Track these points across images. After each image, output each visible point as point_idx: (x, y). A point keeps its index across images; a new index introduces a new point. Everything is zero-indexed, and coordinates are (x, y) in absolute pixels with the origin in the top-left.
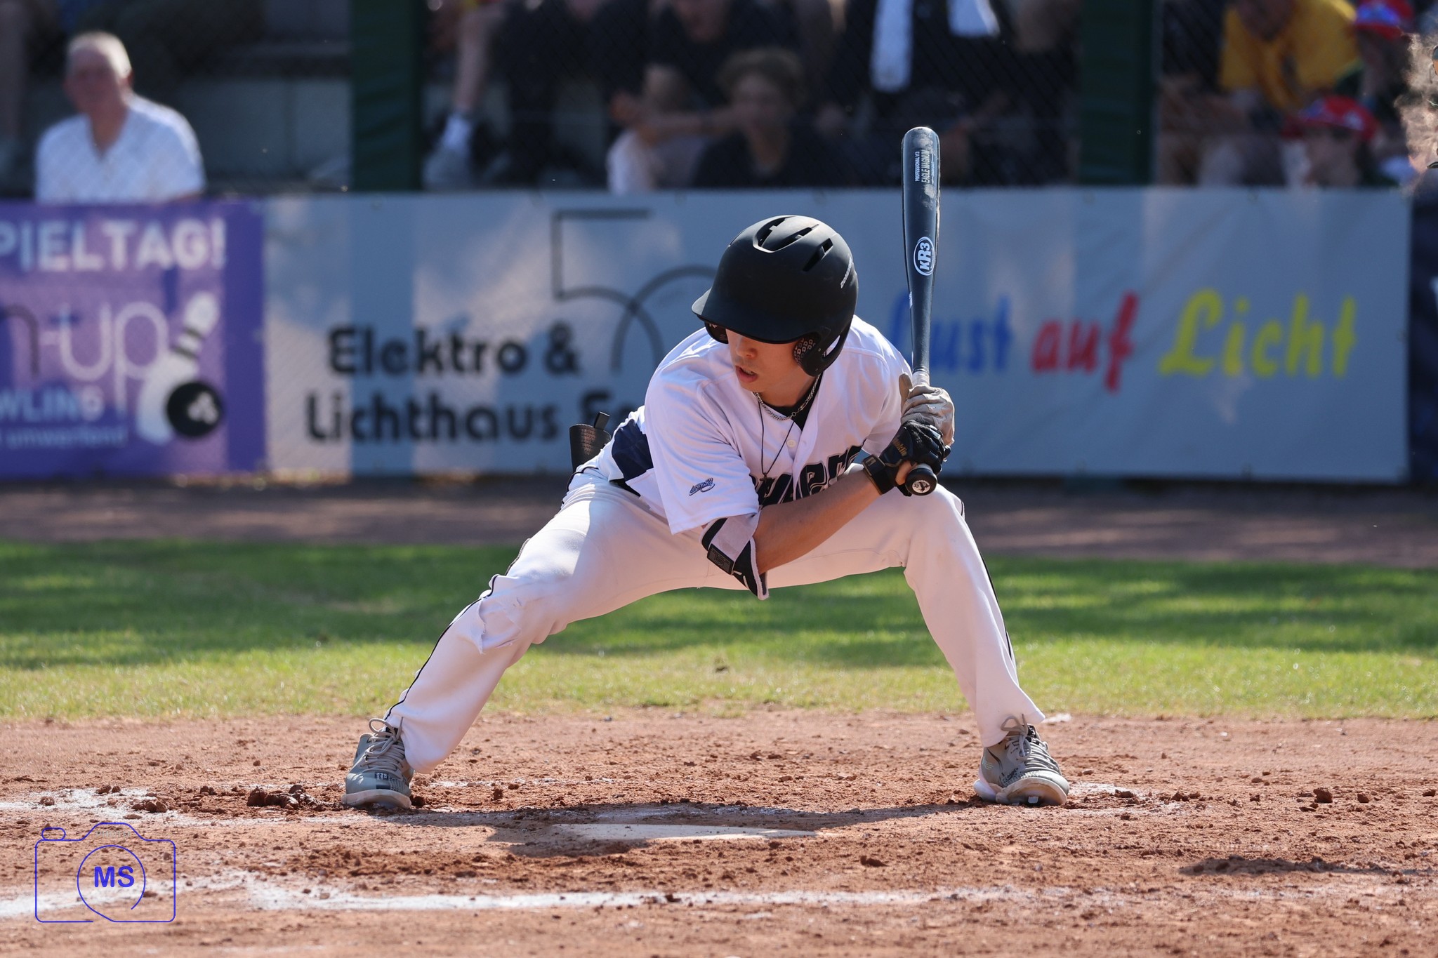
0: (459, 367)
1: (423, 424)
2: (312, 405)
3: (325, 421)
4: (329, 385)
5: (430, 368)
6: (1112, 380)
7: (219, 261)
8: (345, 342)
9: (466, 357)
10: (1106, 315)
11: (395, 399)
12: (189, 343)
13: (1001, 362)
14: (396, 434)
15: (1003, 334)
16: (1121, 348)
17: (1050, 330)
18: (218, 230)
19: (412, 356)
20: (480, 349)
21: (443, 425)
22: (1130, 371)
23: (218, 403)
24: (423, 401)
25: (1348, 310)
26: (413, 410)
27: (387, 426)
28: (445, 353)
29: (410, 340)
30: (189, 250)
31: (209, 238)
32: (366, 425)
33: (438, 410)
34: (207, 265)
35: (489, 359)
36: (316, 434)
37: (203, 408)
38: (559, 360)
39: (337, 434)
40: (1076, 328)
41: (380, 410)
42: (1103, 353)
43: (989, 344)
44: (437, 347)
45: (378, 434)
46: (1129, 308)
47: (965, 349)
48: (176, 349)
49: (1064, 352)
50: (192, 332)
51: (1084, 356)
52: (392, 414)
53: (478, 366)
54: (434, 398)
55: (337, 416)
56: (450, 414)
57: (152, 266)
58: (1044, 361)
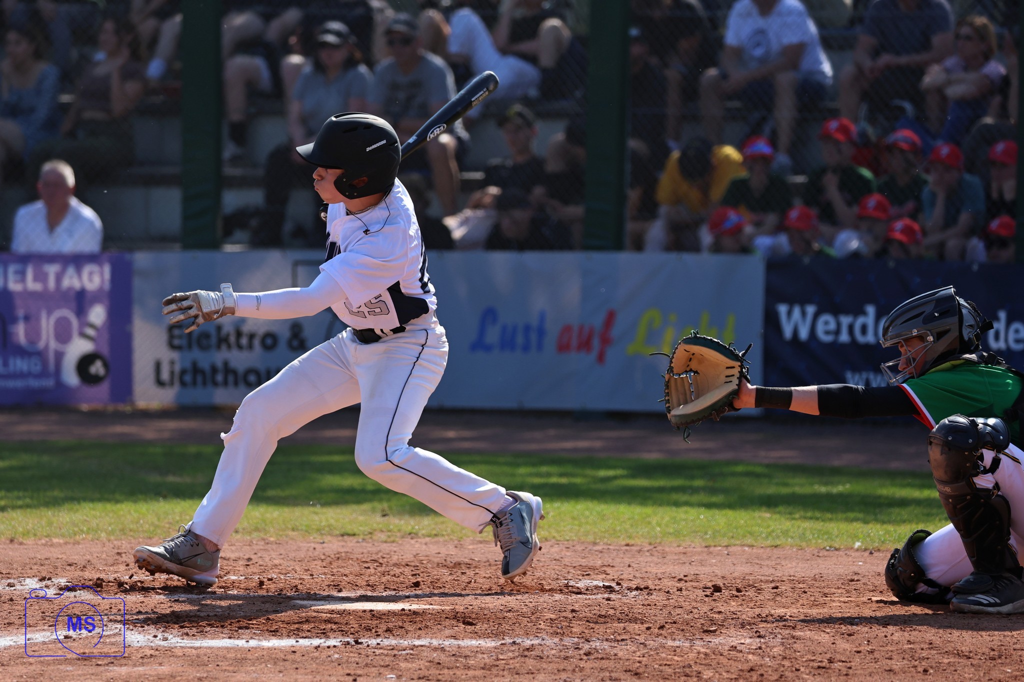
0: (240, 347)
1: (220, 378)
2: (158, 366)
3: (165, 375)
4: (166, 355)
5: (224, 347)
6: (601, 358)
7: (107, 286)
8: (176, 332)
9: (244, 341)
10: (598, 321)
11: (205, 365)
12: (90, 332)
13: (540, 347)
14: (204, 383)
15: (541, 332)
16: (606, 340)
17: (567, 329)
18: (107, 269)
19: (214, 340)
20: (252, 336)
21: (231, 378)
22: (610, 353)
23: (106, 365)
24: (219, 364)
25: (731, 321)
26: (214, 370)
27: (199, 379)
28: (232, 339)
29: (213, 332)
30: (91, 280)
31: (102, 274)
32: (188, 378)
33: (228, 370)
34: (100, 290)
35: (257, 342)
36: (160, 383)
37: (97, 368)
38: (295, 343)
39: (172, 383)
40: (581, 328)
41: (196, 370)
42: (596, 343)
43: (534, 337)
44: (228, 335)
45: (194, 383)
46: (610, 318)
47: (520, 340)
48: (83, 335)
49: (574, 342)
50: (92, 326)
51: (585, 345)
52: (203, 372)
53: (250, 346)
54: (226, 364)
55: (172, 373)
56: (234, 372)
57: (70, 289)
58: (563, 347)
